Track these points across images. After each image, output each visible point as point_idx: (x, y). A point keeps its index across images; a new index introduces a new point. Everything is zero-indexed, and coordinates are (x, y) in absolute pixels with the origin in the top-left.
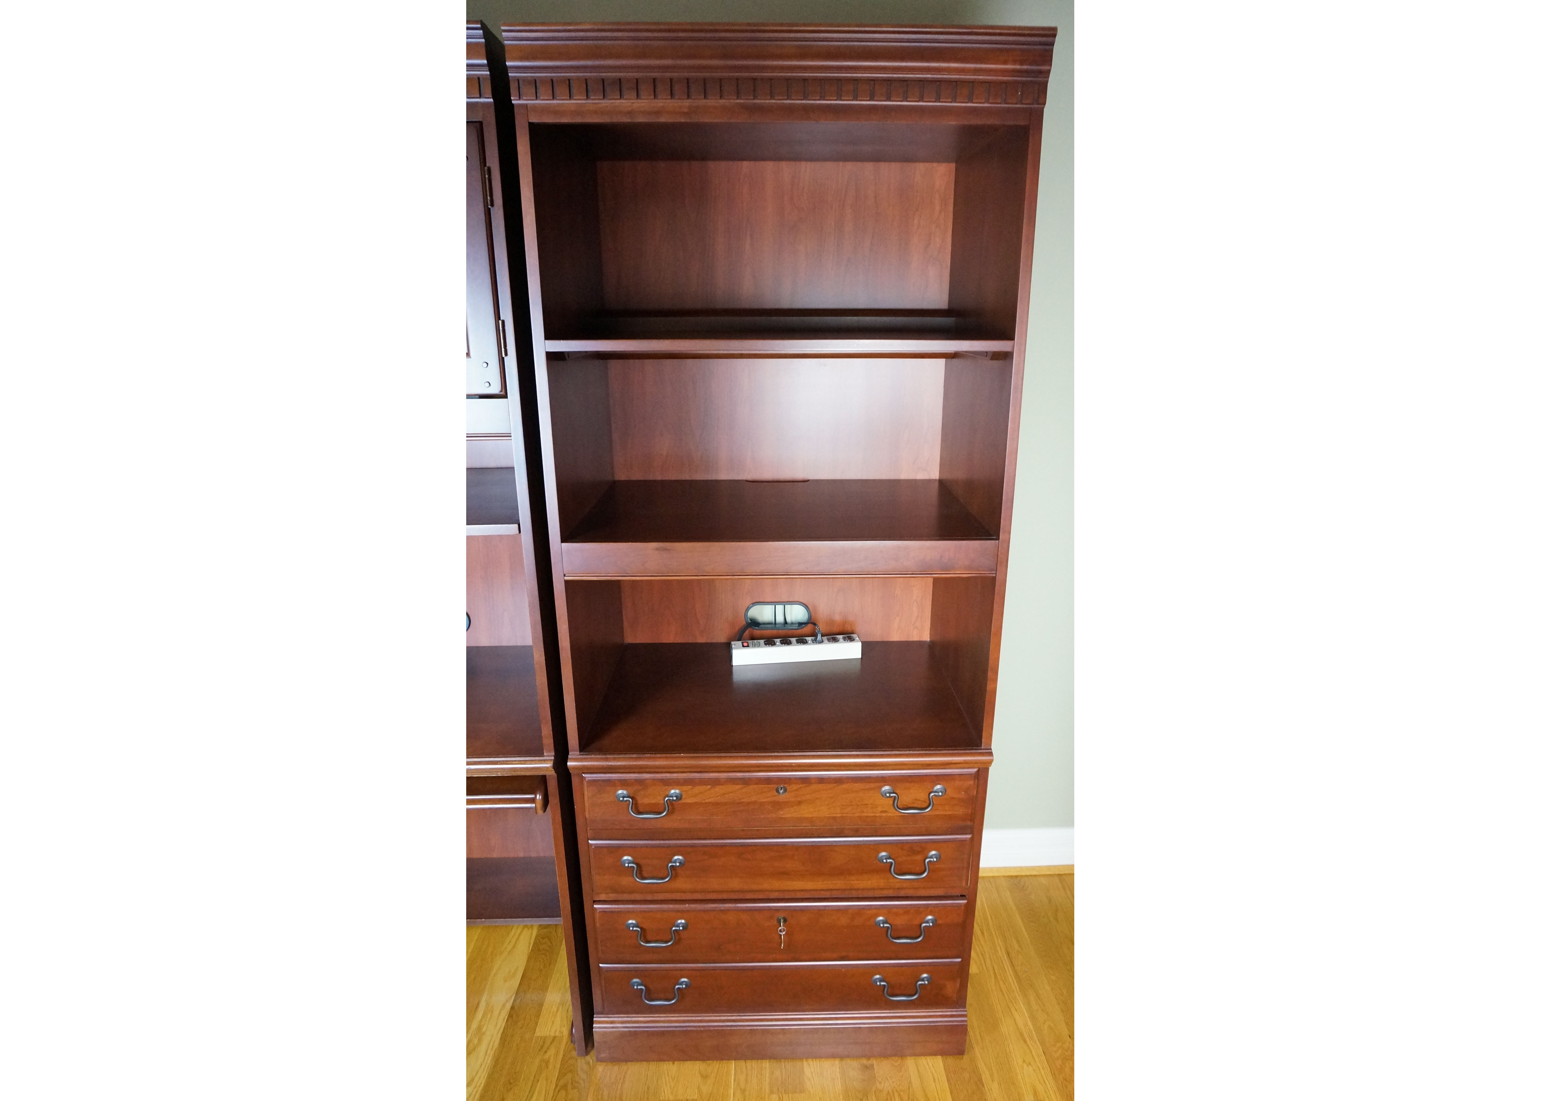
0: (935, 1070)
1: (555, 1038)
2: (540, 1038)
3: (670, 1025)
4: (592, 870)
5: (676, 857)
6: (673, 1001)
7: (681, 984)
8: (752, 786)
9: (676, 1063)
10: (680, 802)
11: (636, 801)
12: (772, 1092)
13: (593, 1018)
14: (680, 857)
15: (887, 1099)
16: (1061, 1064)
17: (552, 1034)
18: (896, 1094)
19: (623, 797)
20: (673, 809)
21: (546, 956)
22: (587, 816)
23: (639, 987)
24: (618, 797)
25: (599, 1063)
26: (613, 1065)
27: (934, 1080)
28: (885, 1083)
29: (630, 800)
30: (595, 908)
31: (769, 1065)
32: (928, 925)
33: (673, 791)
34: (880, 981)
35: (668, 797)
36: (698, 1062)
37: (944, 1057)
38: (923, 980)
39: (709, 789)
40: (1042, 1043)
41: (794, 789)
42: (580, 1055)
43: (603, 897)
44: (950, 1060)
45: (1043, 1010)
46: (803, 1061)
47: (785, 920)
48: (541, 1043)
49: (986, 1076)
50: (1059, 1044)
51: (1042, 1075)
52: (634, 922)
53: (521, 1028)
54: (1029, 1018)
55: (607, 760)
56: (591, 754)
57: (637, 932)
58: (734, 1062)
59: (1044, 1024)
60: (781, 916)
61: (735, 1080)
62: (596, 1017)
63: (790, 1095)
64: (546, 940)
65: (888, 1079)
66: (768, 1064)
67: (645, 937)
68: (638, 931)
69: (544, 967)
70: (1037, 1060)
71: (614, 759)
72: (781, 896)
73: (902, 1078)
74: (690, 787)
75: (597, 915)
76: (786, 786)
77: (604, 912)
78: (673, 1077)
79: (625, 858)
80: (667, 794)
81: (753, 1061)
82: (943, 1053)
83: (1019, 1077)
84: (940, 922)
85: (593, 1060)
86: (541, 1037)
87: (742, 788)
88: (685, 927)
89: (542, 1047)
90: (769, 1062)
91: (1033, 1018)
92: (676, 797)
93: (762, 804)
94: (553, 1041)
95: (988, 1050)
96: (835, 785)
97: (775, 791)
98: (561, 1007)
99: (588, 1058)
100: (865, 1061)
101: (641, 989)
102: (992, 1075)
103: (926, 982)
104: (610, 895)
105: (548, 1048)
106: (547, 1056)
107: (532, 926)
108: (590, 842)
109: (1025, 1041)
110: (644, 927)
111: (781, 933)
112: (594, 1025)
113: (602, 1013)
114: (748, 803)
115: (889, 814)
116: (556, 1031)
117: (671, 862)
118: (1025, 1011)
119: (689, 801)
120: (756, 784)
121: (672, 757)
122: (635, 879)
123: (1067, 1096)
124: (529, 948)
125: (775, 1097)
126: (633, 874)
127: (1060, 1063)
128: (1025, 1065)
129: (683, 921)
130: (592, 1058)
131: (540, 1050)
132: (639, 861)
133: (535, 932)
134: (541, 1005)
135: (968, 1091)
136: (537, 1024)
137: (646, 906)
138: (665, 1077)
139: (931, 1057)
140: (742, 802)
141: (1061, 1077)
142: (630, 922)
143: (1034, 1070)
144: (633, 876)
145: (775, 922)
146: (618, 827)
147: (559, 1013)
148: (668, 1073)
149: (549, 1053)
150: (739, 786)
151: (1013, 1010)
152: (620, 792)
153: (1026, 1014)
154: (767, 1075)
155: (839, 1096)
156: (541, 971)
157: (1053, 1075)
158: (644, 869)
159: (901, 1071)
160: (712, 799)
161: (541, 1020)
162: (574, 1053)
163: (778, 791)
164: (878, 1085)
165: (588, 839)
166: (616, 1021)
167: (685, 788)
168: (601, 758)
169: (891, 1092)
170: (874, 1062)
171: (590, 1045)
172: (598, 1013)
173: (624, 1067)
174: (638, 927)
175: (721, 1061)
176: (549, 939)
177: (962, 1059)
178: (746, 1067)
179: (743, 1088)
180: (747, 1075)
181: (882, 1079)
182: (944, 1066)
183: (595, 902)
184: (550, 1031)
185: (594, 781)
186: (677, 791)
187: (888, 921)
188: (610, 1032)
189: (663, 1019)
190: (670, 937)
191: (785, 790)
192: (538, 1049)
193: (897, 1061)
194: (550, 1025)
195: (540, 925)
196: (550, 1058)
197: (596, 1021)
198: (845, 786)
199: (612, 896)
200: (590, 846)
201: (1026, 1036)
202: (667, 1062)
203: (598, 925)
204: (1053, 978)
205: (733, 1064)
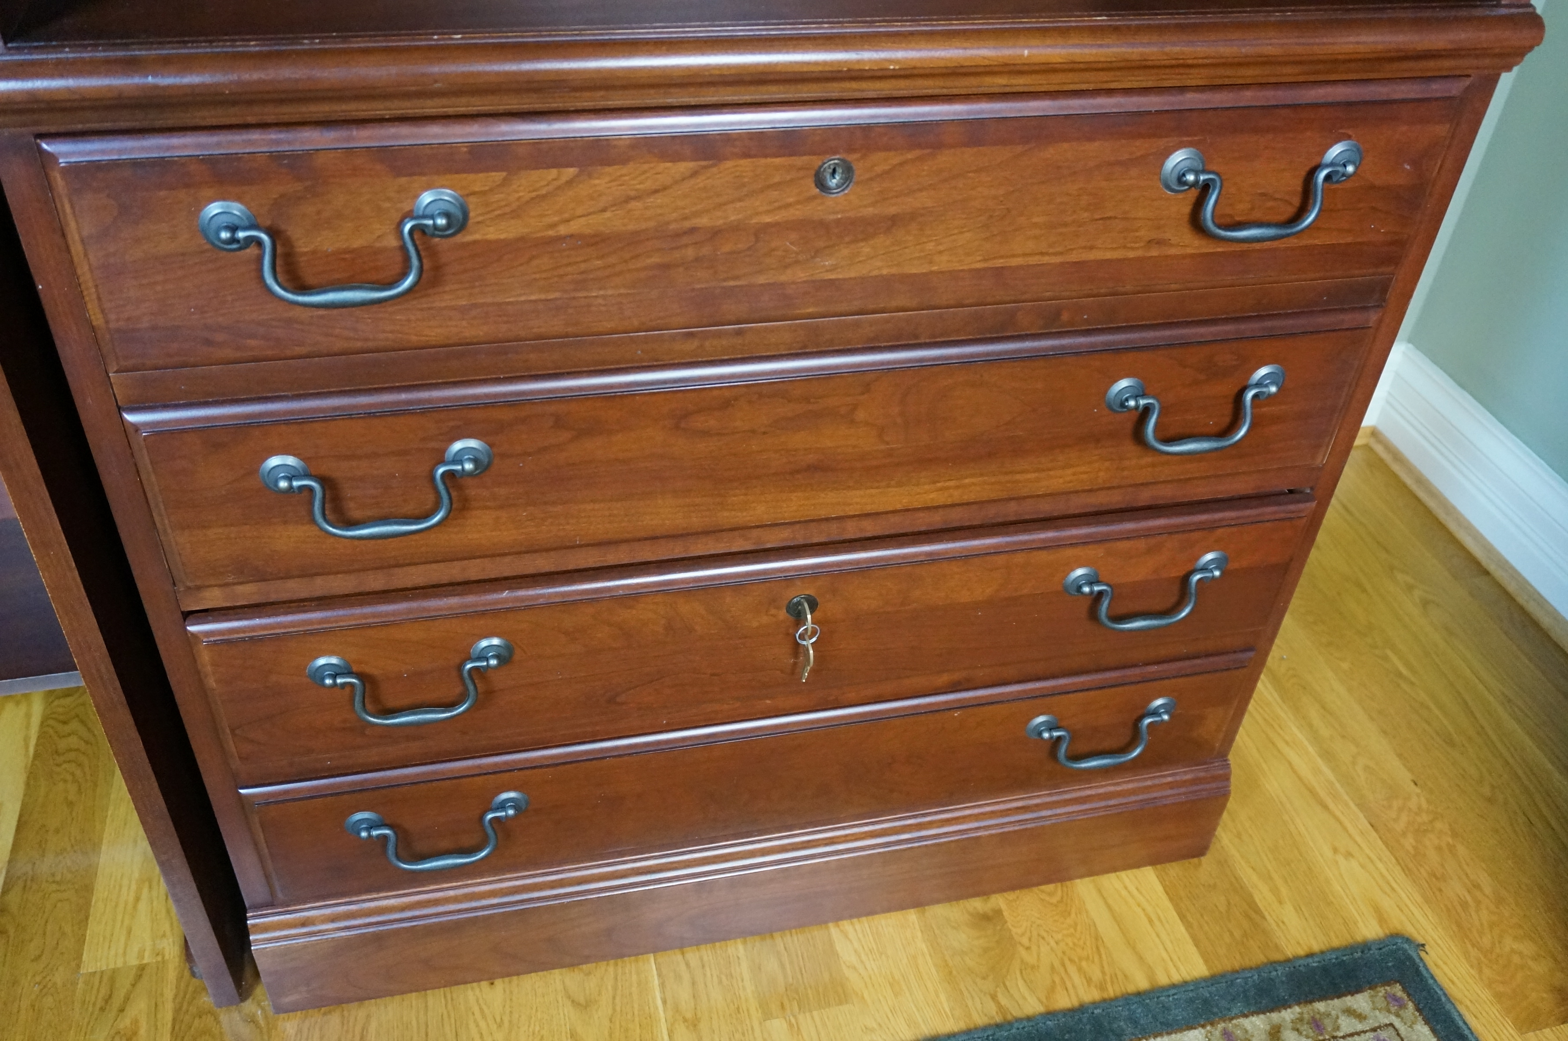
0: (1147, 900)
1: (142, 968)
2: (98, 977)
3: (474, 904)
4: (157, 519)
5: (458, 446)
6: (483, 854)
7: (502, 806)
8: (729, 164)
9: (498, 982)
10: (460, 238)
11: (288, 243)
12: (767, 1015)
13: (246, 919)
14: (472, 443)
15: (1054, 982)
16: (1414, 844)
17: (134, 962)
18: (1072, 969)
19: (233, 229)
20: (437, 268)
21: (80, 765)
22: (98, 320)
23: (375, 833)
24: (205, 232)
25: (282, 1016)
26: (325, 1014)
27: (1151, 921)
28: (1039, 947)
29: (264, 237)
30: (193, 634)
31: (745, 950)
32: (1209, 575)
33: (427, 198)
34: (1050, 730)
35: (413, 218)
36: (556, 971)
37: (1158, 866)
38: (1155, 713)
39: (570, 183)
40: (1362, 806)
41: (879, 169)
42: (225, 1002)
43: (213, 598)
44: (1174, 870)
45: (1343, 737)
46: (827, 928)
47: (813, 606)
48: (104, 991)
49: (1262, 895)
50: (1396, 804)
51: (1381, 873)
52: (334, 660)
53: (38, 958)
54: (1321, 756)
55: (131, 65)
56: (59, 48)
57: (348, 689)
58: (651, 957)
59: (1354, 763)
60: (796, 593)
61: (664, 1002)
62: (254, 917)
63: (815, 1013)
64: (75, 725)
65: (1043, 938)
66: (741, 947)
67: (376, 700)
68: (351, 685)
69: (80, 792)
70: (1363, 845)
71: (166, 63)
72: (800, 537)
73: (1075, 930)
74: (498, 176)
75: (205, 657)
76: (851, 158)
77: (226, 643)
78: (498, 1020)
79: (274, 461)
80: (407, 208)
81: (703, 947)
82: (1155, 861)
83: (1337, 887)
84: (1234, 565)
85: (263, 1009)
86: (102, 972)
87: (694, 174)
88: (505, 657)
89: (108, 999)
90: (745, 943)
91: (1328, 755)
92: (447, 215)
93: (762, 231)
94: (139, 977)
95: (1251, 836)
96: (1019, 149)
97: (810, 182)
98: (145, 891)
99: (249, 1006)
100: (977, 904)
101: (385, 837)
102: (1275, 891)
103: (1166, 717)
104: (240, 589)
105: (127, 999)
106: (125, 1022)
107: (26, 696)
108: (130, 418)
109: (1325, 807)
110: (367, 669)
111: (804, 643)
112: (251, 938)
113: (271, 905)
114: (715, 234)
115: (1173, 251)
116: (141, 956)
117: (442, 462)
118: (1306, 743)
119: (492, 233)
120: (746, 155)
121: (417, 48)
122: (322, 529)
123: (1448, 910)
124: (27, 747)
125: (777, 1026)
126: (311, 512)
127: (1412, 841)
128: (1340, 859)
129: (496, 641)
130: (259, 1005)
131: (102, 1009)
132: (324, 469)
133: (37, 708)
134: (86, 890)
135: (1231, 934)
136: (81, 941)
137: (368, 610)
138: (475, 1021)
139: (1129, 872)
140: (693, 230)
141: (1422, 870)
142: (322, 661)
143: (1362, 866)
144: (313, 521)
145: (783, 614)
146: (229, 353)
147: (143, 906)
148: (481, 1009)
149: (132, 1011)
150: (685, 167)
151: (1281, 745)
152: (214, 209)
153: (1311, 749)
154: (746, 976)
155: (938, 996)
156: (70, 804)
157: (1407, 871)
158: (348, 491)
159: (1069, 914)
160: (582, 221)
161: (93, 928)
162: (206, 1000)
163: (821, 184)
164: (1023, 952)
165: (119, 409)
166: (317, 917)
167: (480, 181)
168: (107, 62)
169: (1057, 964)
170: (999, 901)
171: (248, 973)
172: (257, 907)
173: (358, 1013)
174: (350, 673)
175: (619, 961)
176: (82, 722)
177: (1200, 864)
178: (688, 965)
179: (689, 1015)
180: (694, 983)
181: (1030, 940)
182: (1165, 887)
183: (188, 616)
184: (125, 953)
185: (96, 167)
186: (447, 194)
187: (1101, 579)
188: (305, 947)
189: (451, 893)
190: (458, 690)
191: (848, 171)
192: (98, 1006)
193: (1051, 891)
194: (123, 939)
195: (51, 692)
196: (136, 1022)
197: (254, 926)
198: (1050, 153)
199: (247, 592)
200: (131, 431)
201: (1322, 793)
202: (475, 984)
203: (211, 682)
204: (1345, 666)
205: (650, 964)
